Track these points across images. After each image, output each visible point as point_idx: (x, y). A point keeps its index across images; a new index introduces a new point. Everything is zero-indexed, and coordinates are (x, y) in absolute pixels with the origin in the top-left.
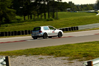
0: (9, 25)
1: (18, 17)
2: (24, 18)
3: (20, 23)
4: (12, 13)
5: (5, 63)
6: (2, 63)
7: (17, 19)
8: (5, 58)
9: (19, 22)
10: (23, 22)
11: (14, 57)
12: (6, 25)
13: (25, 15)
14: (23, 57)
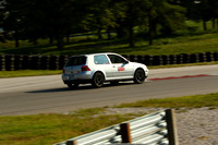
0: (170, 40)
1: (190, 23)
2: (205, 24)
3: (195, 37)
4: (178, 14)
5: (165, 124)
6: (157, 124)
7: (190, 28)
8: (164, 113)
9: (192, 35)
10: (202, 34)
11: (184, 111)
12: (164, 40)
13: (205, 20)
14: (204, 111)
